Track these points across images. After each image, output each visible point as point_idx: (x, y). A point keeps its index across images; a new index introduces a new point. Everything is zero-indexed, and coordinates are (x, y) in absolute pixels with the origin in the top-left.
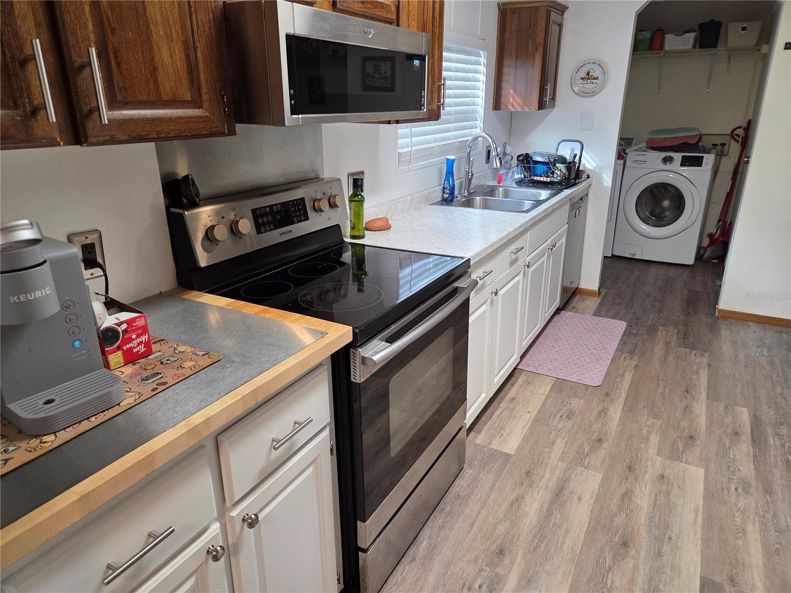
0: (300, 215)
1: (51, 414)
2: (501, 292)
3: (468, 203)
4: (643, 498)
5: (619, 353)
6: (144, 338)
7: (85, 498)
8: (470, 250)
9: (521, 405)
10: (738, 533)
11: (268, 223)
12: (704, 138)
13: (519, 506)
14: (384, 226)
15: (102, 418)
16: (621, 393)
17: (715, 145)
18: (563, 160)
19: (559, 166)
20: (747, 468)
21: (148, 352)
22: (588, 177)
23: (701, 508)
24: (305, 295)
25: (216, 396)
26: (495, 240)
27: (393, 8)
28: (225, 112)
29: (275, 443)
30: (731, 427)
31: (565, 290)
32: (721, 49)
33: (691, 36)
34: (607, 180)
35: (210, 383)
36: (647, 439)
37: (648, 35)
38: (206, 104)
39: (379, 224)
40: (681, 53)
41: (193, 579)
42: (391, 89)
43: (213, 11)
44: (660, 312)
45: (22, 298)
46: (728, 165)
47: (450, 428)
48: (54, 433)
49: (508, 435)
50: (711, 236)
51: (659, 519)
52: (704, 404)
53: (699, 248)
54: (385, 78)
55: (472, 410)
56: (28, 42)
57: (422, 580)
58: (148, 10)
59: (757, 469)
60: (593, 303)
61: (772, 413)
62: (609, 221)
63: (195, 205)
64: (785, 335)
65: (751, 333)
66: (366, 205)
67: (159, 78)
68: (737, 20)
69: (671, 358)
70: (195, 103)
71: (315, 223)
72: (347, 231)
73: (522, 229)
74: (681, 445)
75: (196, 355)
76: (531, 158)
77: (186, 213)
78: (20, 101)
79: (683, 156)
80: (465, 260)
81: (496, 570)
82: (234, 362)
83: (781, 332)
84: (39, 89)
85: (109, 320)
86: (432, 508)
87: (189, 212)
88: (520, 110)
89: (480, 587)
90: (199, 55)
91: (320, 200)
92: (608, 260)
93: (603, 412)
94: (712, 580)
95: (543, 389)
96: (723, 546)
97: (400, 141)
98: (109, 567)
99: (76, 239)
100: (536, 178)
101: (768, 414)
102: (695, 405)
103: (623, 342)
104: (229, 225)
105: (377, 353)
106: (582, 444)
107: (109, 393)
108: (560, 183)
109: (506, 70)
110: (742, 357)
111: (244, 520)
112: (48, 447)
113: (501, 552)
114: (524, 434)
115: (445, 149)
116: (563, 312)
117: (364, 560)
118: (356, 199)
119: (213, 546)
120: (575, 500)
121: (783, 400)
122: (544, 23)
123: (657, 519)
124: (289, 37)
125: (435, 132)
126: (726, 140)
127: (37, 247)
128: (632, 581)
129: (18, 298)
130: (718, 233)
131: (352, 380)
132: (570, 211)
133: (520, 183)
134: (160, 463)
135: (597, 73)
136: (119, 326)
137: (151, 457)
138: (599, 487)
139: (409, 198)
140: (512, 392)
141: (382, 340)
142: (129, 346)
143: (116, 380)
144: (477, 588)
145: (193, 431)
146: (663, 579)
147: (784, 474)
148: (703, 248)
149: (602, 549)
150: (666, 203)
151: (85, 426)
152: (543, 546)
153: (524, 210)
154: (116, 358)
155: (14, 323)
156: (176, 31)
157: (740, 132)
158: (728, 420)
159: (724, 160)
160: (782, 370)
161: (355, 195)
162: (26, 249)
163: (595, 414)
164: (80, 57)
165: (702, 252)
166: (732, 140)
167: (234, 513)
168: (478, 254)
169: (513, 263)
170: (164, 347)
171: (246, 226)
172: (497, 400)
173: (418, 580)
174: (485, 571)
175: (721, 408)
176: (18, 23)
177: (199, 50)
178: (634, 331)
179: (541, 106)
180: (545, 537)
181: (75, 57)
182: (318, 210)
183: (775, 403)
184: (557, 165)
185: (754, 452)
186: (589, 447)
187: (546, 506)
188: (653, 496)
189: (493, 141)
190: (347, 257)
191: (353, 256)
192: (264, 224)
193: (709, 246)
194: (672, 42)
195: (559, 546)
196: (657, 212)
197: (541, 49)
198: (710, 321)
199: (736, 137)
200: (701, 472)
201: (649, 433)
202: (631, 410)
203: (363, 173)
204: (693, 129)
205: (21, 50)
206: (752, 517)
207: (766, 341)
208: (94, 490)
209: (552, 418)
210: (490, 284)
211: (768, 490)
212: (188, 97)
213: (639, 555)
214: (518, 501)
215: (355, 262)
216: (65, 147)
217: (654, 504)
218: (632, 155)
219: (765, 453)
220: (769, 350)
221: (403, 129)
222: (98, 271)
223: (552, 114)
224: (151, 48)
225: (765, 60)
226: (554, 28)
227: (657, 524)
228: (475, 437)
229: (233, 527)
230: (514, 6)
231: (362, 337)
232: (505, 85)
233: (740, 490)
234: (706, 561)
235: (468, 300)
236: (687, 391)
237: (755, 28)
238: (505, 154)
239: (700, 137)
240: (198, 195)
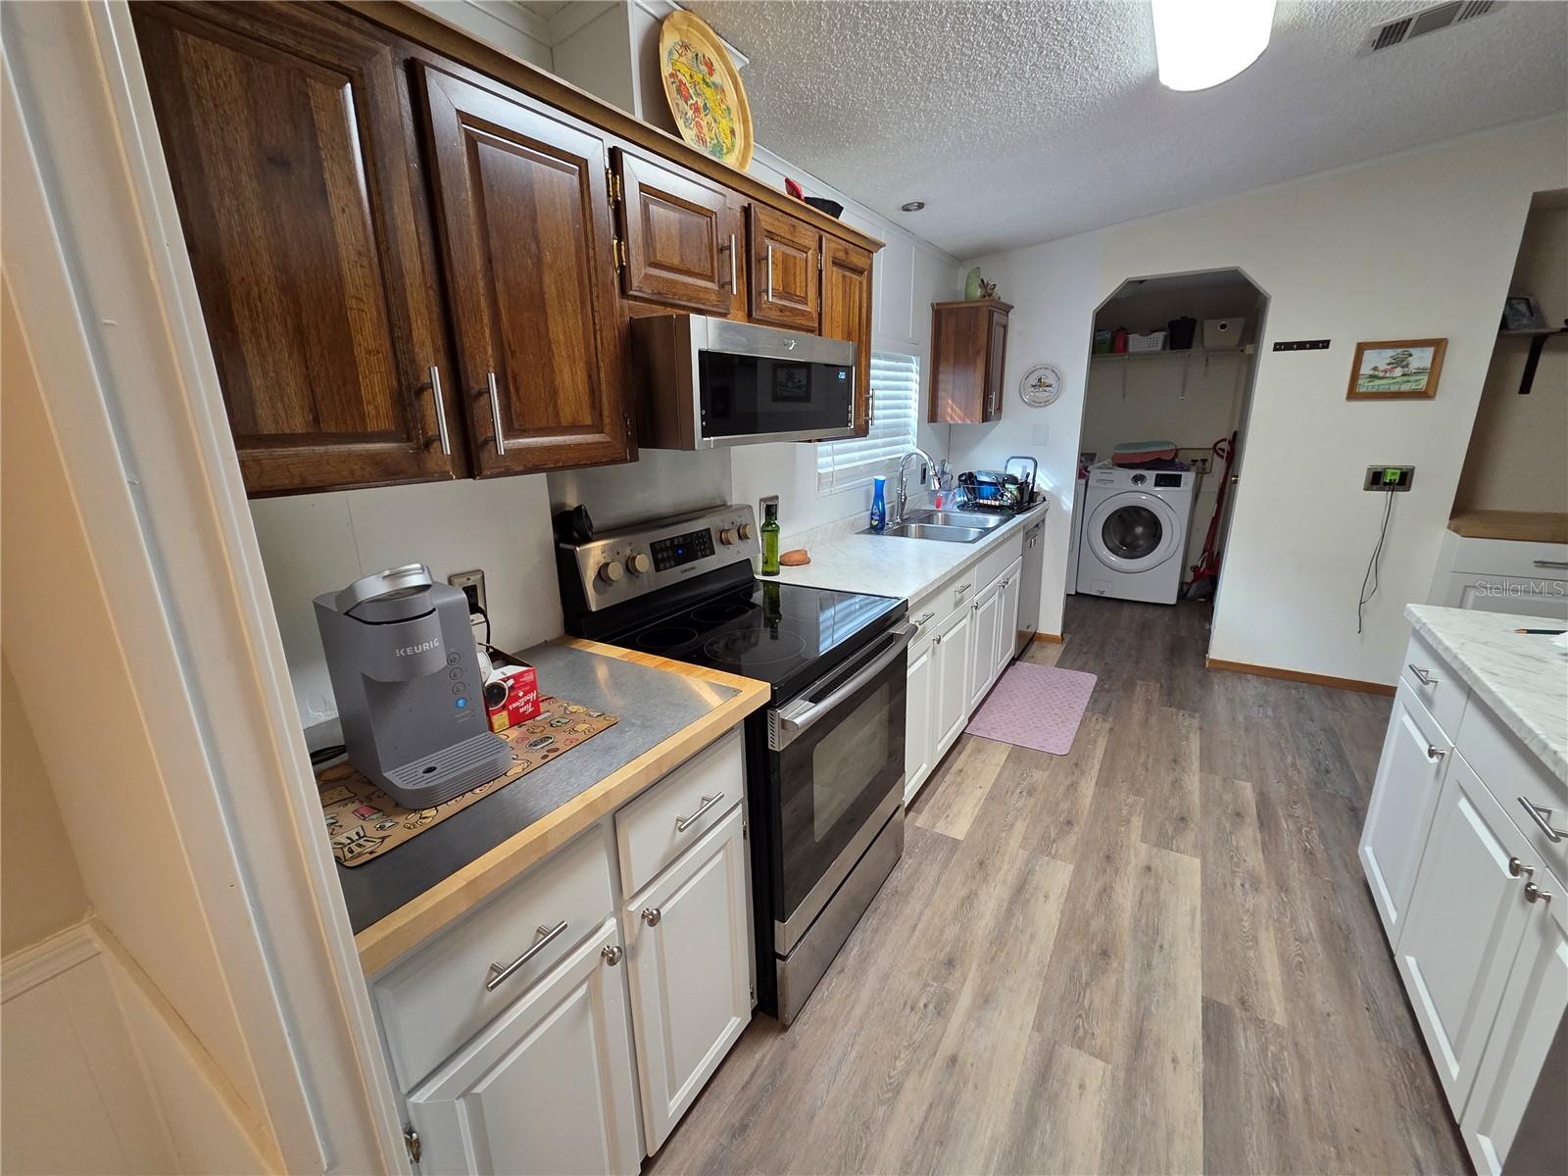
0: (704, 550)
1: (431, 784)
2: (944, 640)
3: (902, 532)
4: (1126, 894)
5: (1089, 714)
6: (532, 696)
7: (472, 884)
8: (906, 589)
9: (971, 778)
10: (1247, 941)
11: (668, 559)
12: (1181, 454)
13: (971, 905)
14: (802, 560)
15: (487, 789)
16: (1093, 763)
17: (1194, 461)
18: (1013, 480)
19: (1011, 487)
20: (1254, 859)
21: (536, 713)
22: (1044, 499)
23: (1199, 908)
24: (711, 644)
25: (614, 766)
26: (937, 577)
27: (815, 316)
28: (628, 436)
29: (680, 823)
30: (1231, 807)
31: (1020, 635)
32: (1196, 349)
33: (1160, 336)
34: (1068, 503)
35: (608, 750)
36: (1129, 821)
37: (1108, 335)
38: (607, 429)
39: (797, 557)
40: (1147, 357)
41: (585, 987)
42: (807, 399)
43: (618, 327)
44: (1137, 662)
45: (409, 651)
46: (1212, 483)
47: (885, 807)
48: (435, 807)
49: (955, 816)
50: (1195, 569)
51: (1147, 923)
52: (1197, 777)
53: (1182, 584)
54: (799, 387)
55: (912, 784)
56: (426, 369)
57: (854, 996)
58: (551, 330)
59: (1267, 861)
60: (1055, 652)
61: (1282, 789)
62: (1071, 551)
63: (589, 540)
64: (1293, 691)
65: (1251, 689)
66: (780, 536)
67: (559, 401)
68: (1213, 316)
69: (1154, 719)
70: (597, 428)
71: (722, 557)
72: (758, 566)
73: (969, 563)
74: (1170, 829)
75: (590, 715)
76: (976, 478)
77: (578, 549)
78: (414, 432)
79: (1157, 475)
80: (900, 602)
81: (946, 985)
82: (633, 725)
83: (1289, 688)
84: (435, 419)
85: (494, 675)
86: (862, 907)
87: (582, 548)
88: (960, 422)
89: (925, 1006)
90: (602, 375)
91: (728, 531)
92: (1070, 598)
93: (1073, 787)
94: (1218, 1003)
95: (998, 758)
96: (1230, 958)
97: (820, 460)
98: (493, 968)
99: (456, 581)
100: (981, 501)
101: (1277, 790)
102: (1185, 778)
103: (1094, 700)
104: (624, 562)
105: (799, 715)
106: (1047, 827)
107: (494, 762)
108: (1010, 507)
109: (941, 377)
110: (1241, 718)
111: (643, 916)
112: (429, 823)
113: (950, 963)
114: (976, 814)
115: (873, 468)
116: (1018, 663)
117: (783, 969)
118: (770, 528)
119: (608, 947)
120: (1041, 898)
121: (1295, 773)
122: (986, 326)
123: (1144, 922)
124: (701, 353)
125: (860, 449)
126: (1208, 455)
127: (427, 594)
128: (1116, 1001)
129: (405, 652)
130: (1204, 566)
131: (770, 747)
132: (1025, 541)
133: (963, 507)
134: (552, 845)
135: (1050, 379)
136: (505, 682)
137: (544, 838)
138: (1071, 882)
139: (831, 526)
140: (960, 762)
141: (804, 699)
142: (515, 705)
143: (502, 745)
144: (922, 1007)
145: (590, 807)
146: (1155, 999)
147: (1302, 865)
148: (1187, 583)
149: (1076, 961)
150: (1139, 530)
151: (469, 799)
152: (1003, 955)
153: (970, 539)
154: (501, 719)
155: (397, 680)
156: (579, 352)
157: (1225, 445)
158: (1227, 797)
159: (1206, 478)
160: (1292, 736)
161: (768, 523)
162: (415, 596)
163: (1062, 789)
164: (478, 383)
165: (1185, 588)
166: (1215, 455)
167: (633, 907)
168: (917, 594)
169: (957, 604)
170: (554, 707)
171: (643, 562)
172: (940, 773)
173: (848, 996)
174: (932, 986)
175: (1218, 781)
176: (416, 350)
177: (602, 370)
178: (1107, 686)
179: (986, 418)
180: (1005, 945)
181: (472, 384)
182: (726, 543)
183: (1286, 776)
184: (1007, 486)
185: (1263, 838)
186: (1056, 832)
187: (1005, 905)
188: (1138, 892)
189: (930, 459)
190: (758, 597)
191: (765, 596)
192: (664, 560)
193: (1192, 582)
194: (1137, 343)
195: (1023, 954)
196: (1129, 540)
197: (983, 355)
198: (1199, 674)
199: (1220, 452)
200: (1197, 862)
201: (1130, 814)
202: (1107, 785)
203: (777, 498)
204: (1168, 443)
205: (418, 379)
206: (1264, 921)
207: (1269, 699)
208: (482, 875)
209: (1010, 794)
210: (931, 630)
211: (1283, 887)
212: (588, 421)
213: (1123, 968)
214: (970, 898)
215: (767, 604)
216: (458, 481)
217: (1140, 903)
218: (1095, 474)
219: (1276, 840)
220: (1274, 710)
221: (823, 447)
222: (478, 617)
223: (997, 427)
224: (553, 370)
225: (1251, 363)
226: (998, 331)
227: (1145, 929)
228: (915, 819)
229: (631, 924)
230: (952, 306)
231: (782, 696)
232: (941, 394)
233: (1247, 886)
234: (1208, 978)
235: (906, 648)
236: (1175, 761)
237: (1236, 326)
238: (943, 473)
239: (1177, 451)
240: (591, 527)
